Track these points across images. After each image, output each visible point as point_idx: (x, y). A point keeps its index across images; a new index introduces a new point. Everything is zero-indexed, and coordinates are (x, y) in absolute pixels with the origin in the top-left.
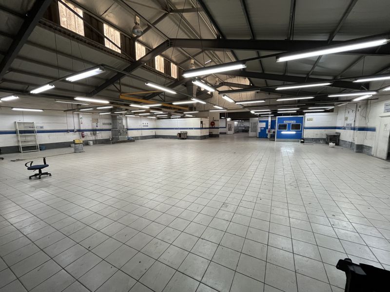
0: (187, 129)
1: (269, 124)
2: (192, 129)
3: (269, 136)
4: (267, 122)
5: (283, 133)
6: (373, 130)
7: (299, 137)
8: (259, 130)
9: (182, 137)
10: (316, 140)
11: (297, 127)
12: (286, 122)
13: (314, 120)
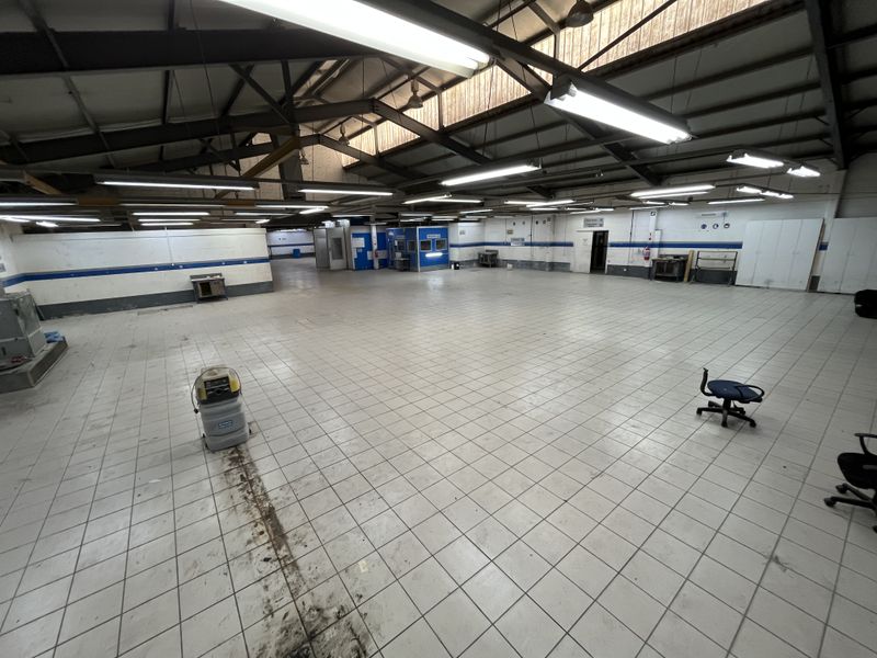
0: (218, 264)
1: (375, 240)
2: (240, 262)
3: (376, 265)
4: (368, 237)
5: (428, 255)
6: (571, 245)
7: (445, 262)
8: (355, 255)
9: (215, 291)
10: (469, 263)
11: (442, 244)
12: (430, 237)
13: (467, 233)
